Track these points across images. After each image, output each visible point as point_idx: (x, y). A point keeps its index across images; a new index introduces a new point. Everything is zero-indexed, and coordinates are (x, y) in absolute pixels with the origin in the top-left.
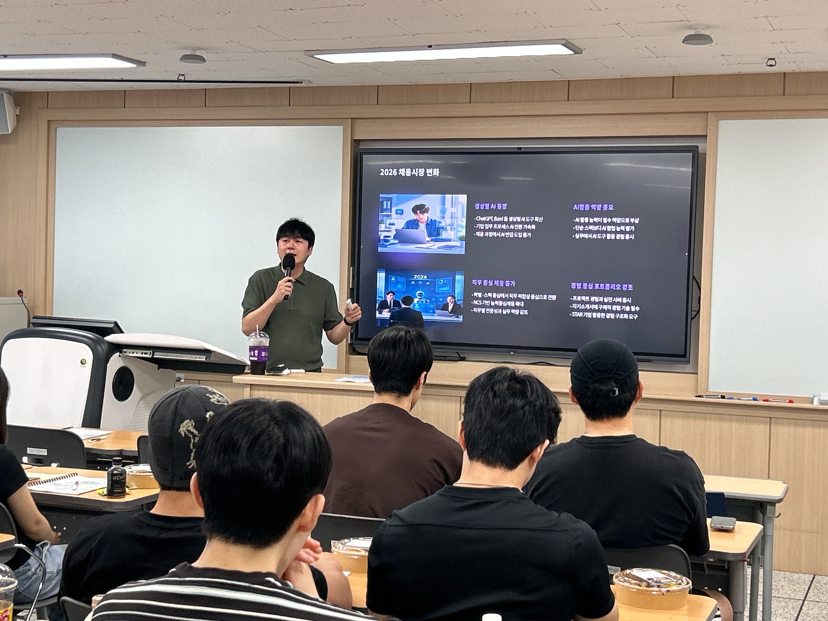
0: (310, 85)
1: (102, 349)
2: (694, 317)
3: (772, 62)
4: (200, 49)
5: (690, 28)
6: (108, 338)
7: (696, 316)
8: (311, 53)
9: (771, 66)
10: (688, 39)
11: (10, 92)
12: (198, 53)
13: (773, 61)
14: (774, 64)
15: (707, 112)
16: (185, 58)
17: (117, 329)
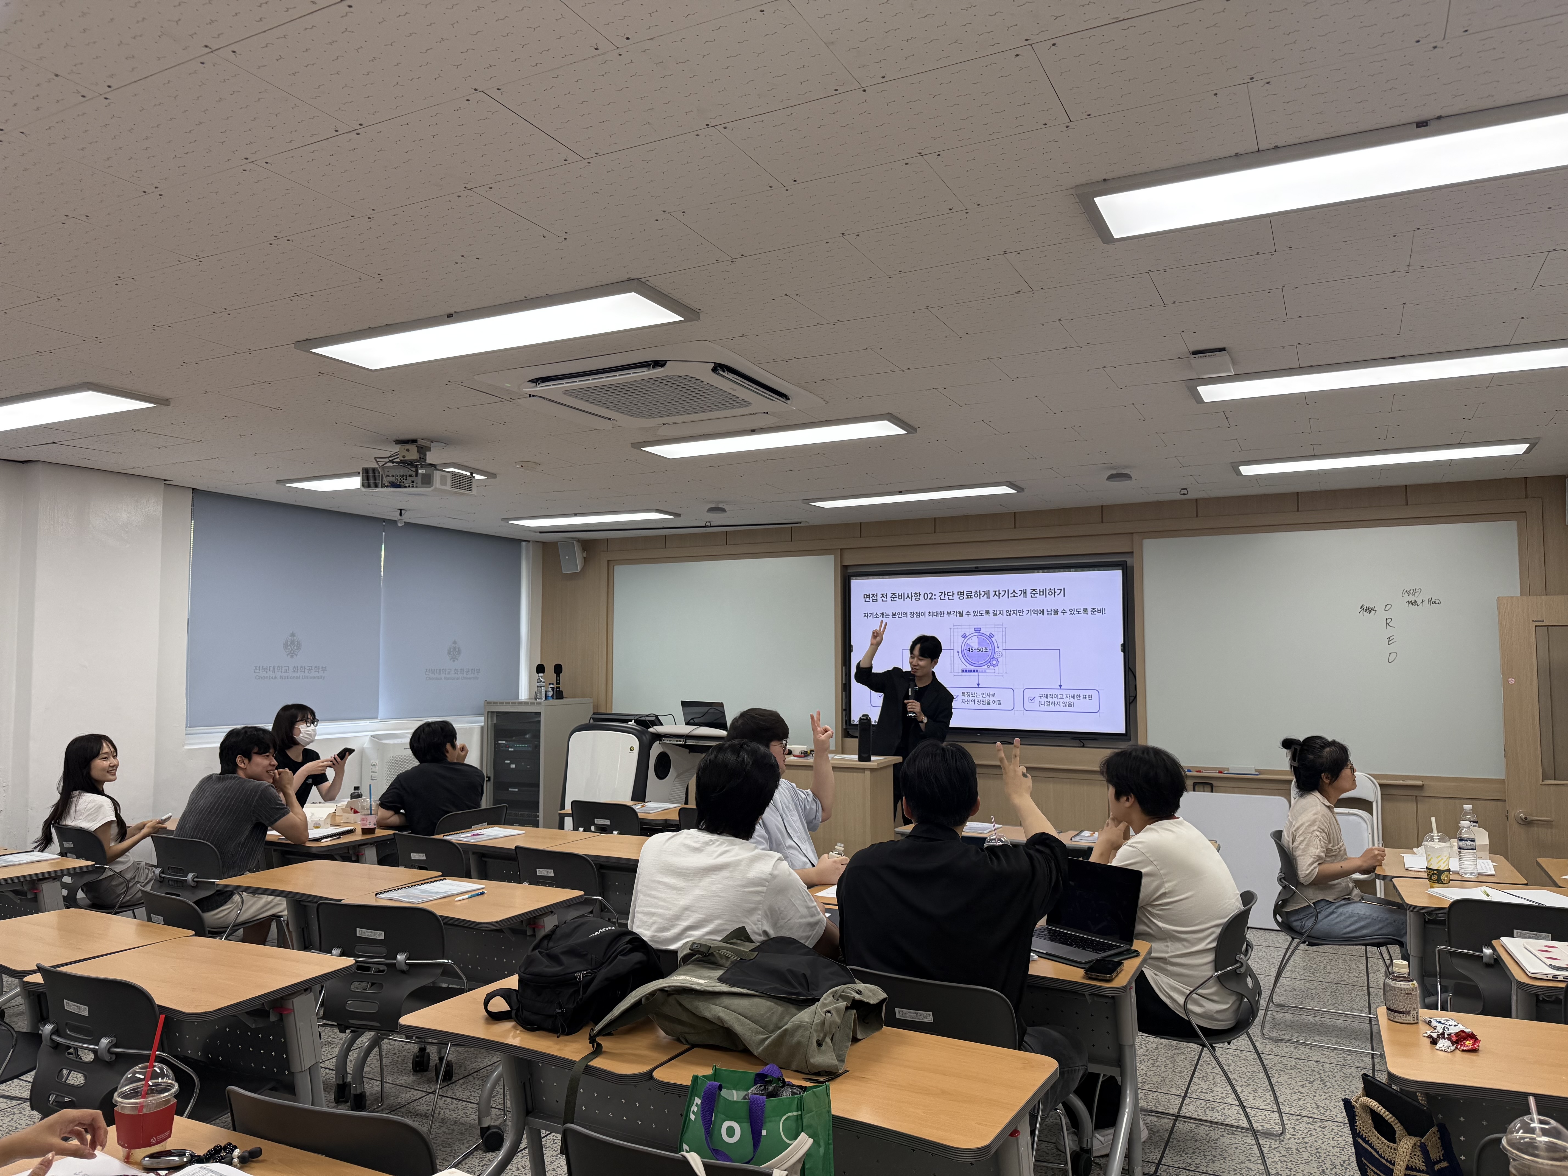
0: (807, 524)
1: (646, 738)
2: (1132, 702)
3: (1185, 492)
4: (722, 502)
5: (1112, 468)
6: (651, 730)
7: (1133, 700)
8: (807, 501)
9: (1184, 494)
10: (1111, 477)
11: (579, 540)
12: (720, 506)
13: (1185, 490)
14: (1186, 493)
15: (1133, 533)
16: (711, 510)
17: (657, 722)
